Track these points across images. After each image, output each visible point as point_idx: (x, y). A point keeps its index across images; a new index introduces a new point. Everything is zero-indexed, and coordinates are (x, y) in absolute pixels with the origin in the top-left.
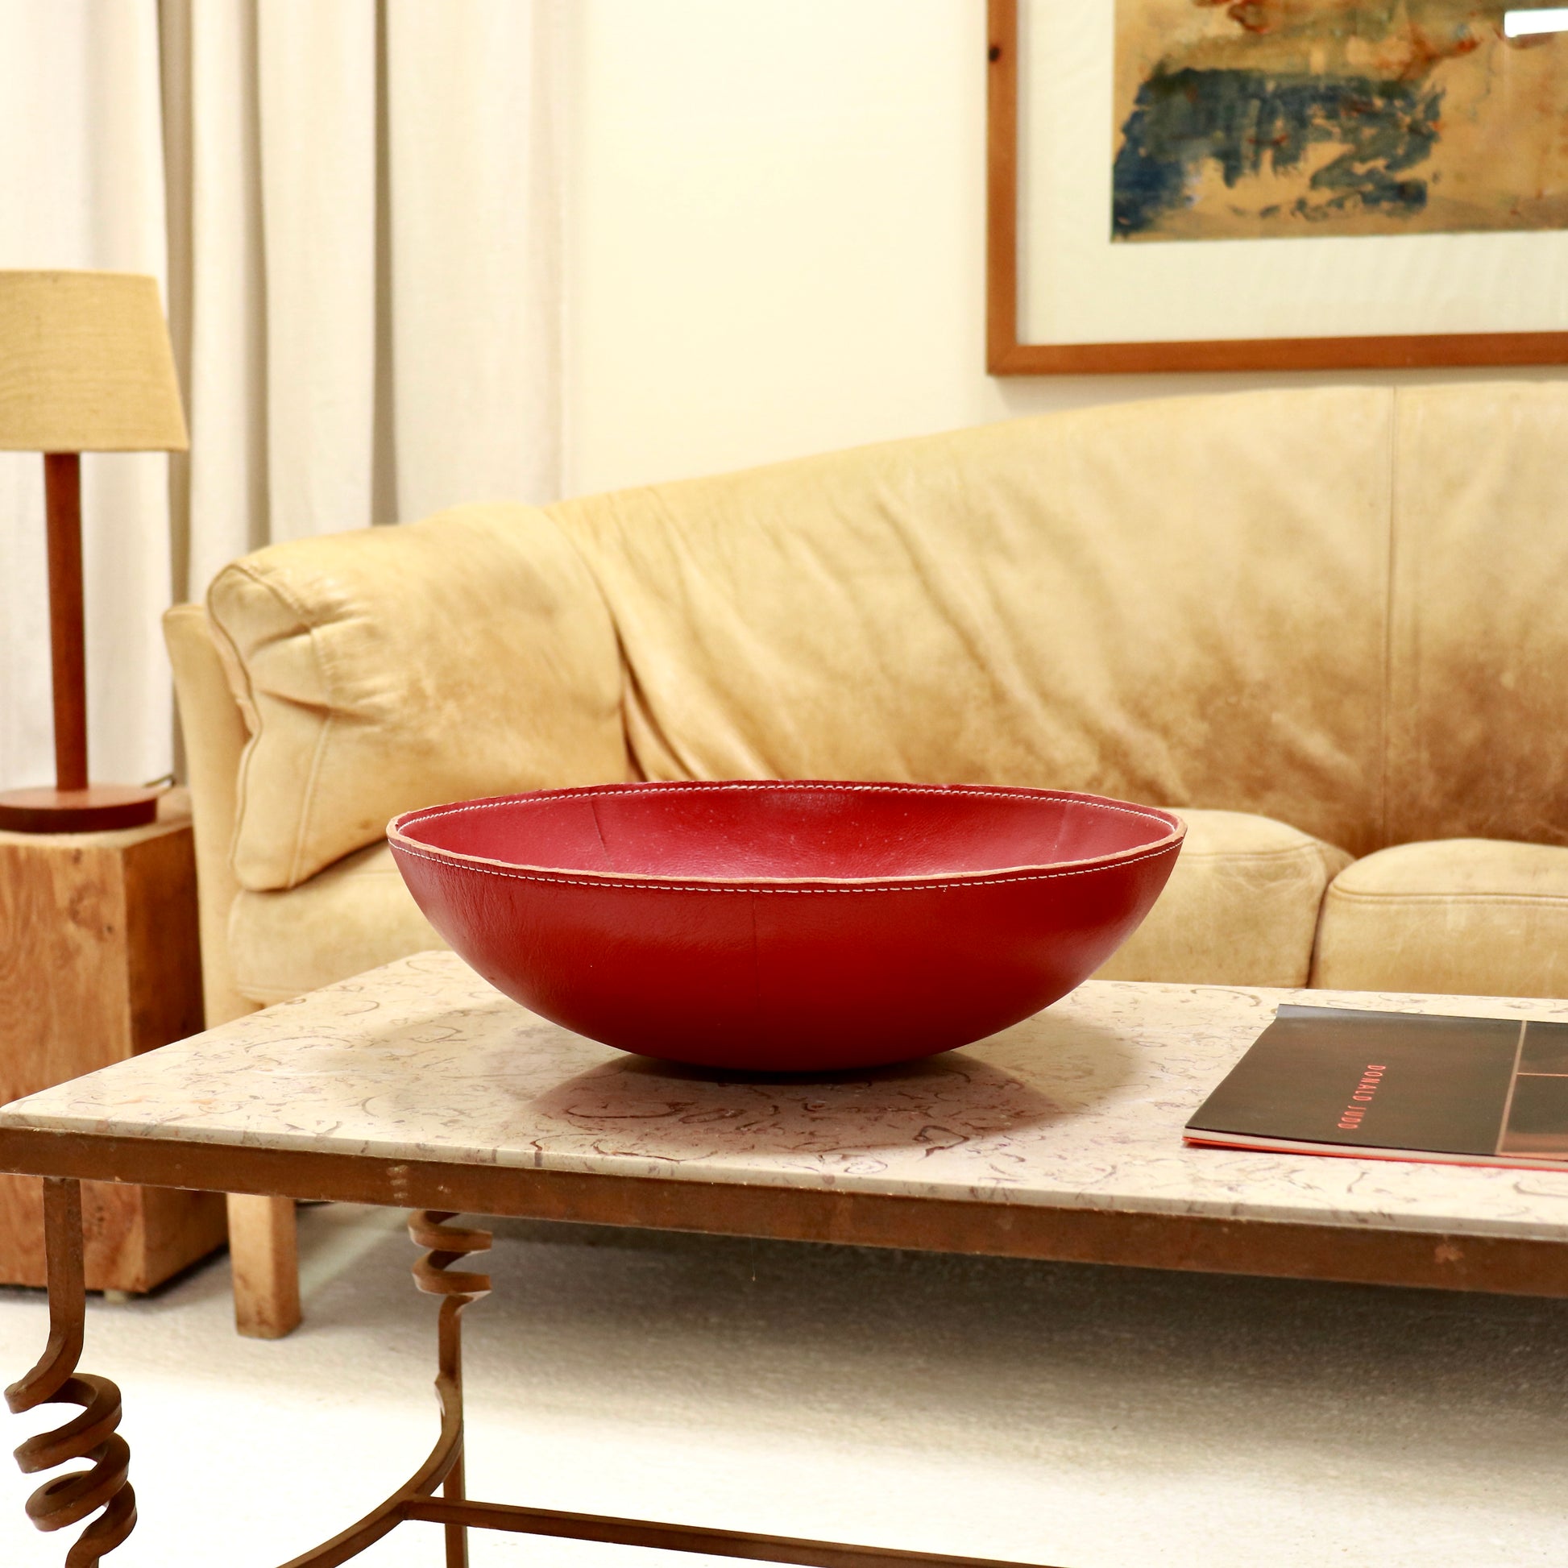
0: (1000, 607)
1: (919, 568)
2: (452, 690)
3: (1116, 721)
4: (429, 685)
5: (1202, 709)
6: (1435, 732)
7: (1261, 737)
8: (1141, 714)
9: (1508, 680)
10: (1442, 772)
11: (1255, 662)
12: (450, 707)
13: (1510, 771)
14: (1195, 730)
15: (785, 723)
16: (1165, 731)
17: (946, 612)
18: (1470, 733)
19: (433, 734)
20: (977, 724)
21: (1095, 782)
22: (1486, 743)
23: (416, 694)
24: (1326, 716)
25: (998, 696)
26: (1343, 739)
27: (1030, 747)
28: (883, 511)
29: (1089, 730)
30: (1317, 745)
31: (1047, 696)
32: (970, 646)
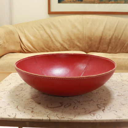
0: (52, 33)
1: (45, 30)
2: (7, 42)
3: (62, 42)
4: (5, 42)
5: (69, 41)
6: (87, 43)
7: (74, 43)
8: (64, 42)
9: (93, 39)
10: (88, 46)
11: (73, 37)
12: (7, 43)
13: (93, 46)
14: (69, 43)
15: (34, 43)
16: (66, 43)
17: (47, 33)
18: (90, 43)
19: (6, 46)
20: (50, 43)
21: (61, 47)
22: (91, 44)
23: (4, 43)
24: (79, 42)
25: (52, 40)
26: (80, 43)
27: (55, 45)
28: (41, 25)
29: (60, 43)
30: (78, 44)
31: (56, 40)
32: (49, 36)
